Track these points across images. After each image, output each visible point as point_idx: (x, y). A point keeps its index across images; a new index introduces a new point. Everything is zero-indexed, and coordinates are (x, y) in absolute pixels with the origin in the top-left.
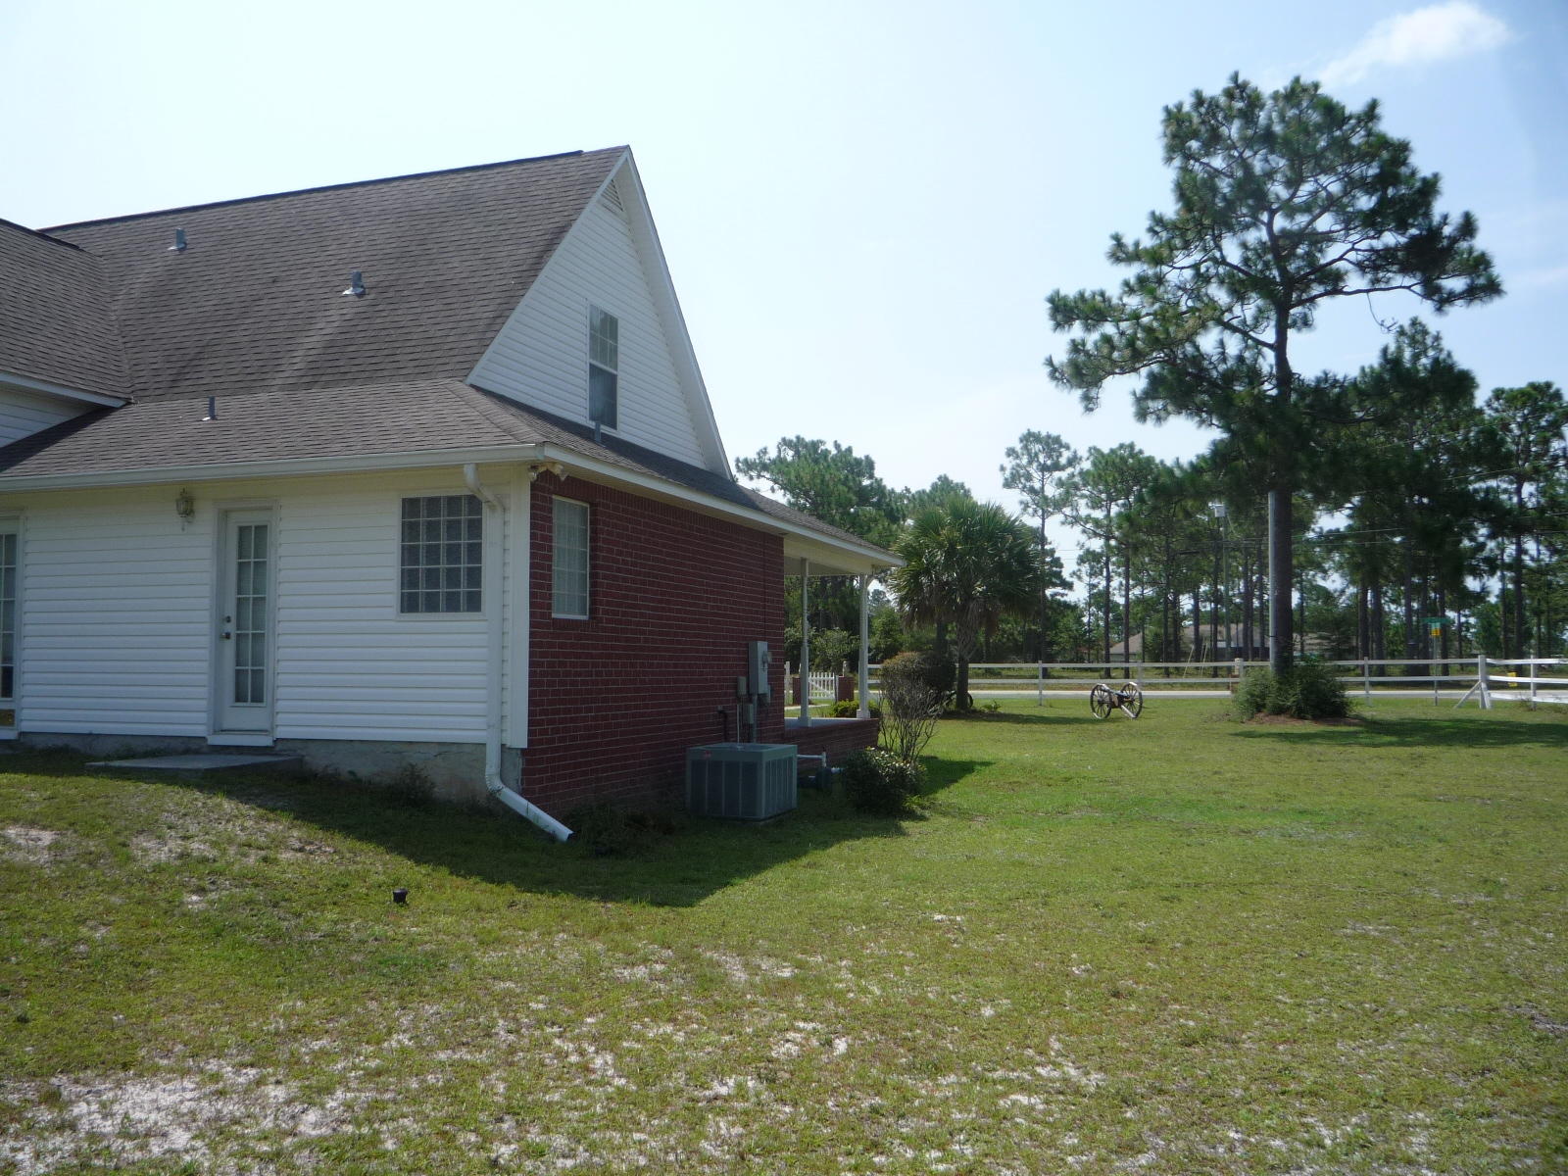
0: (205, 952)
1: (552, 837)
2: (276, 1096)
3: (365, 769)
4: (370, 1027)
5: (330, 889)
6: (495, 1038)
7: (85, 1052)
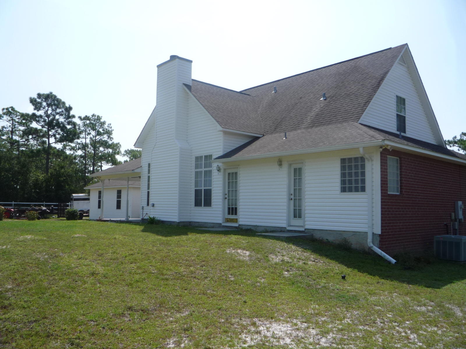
0: (290, 288)
1: (389, 262)
2: (313, 333)
3: (331, 238)
4: (338, 316)
5: (323, 273)
6: (377, 324)
7: (261, 313)
